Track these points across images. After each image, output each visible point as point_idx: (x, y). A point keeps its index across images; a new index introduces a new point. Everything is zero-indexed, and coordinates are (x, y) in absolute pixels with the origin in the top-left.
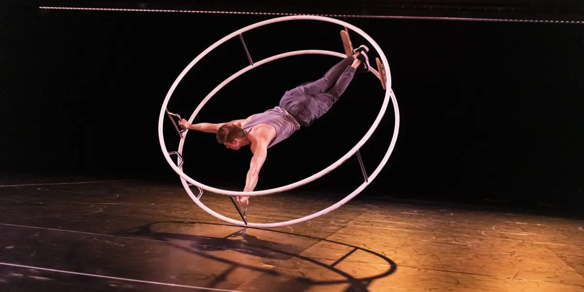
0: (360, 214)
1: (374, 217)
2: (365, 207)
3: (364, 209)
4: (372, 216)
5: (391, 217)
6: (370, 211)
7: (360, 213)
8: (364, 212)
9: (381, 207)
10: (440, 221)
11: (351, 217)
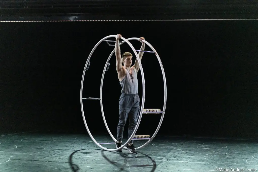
0: (170, 152)
1: (179, 153)
2: (172, 145)
3: (172, 147)
4: (178, 152)
5: (189, 152)
6: (175, 148)
7: (170, 150)
8: (172, 149)
9: (182, 144)
10: (219, 153)
11: (164, 154)
